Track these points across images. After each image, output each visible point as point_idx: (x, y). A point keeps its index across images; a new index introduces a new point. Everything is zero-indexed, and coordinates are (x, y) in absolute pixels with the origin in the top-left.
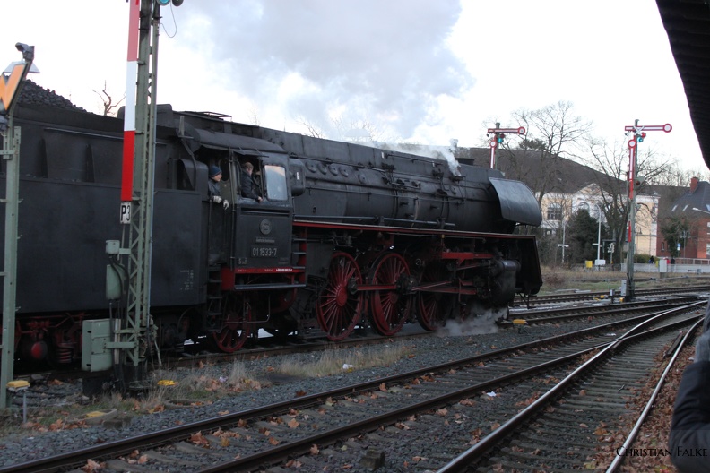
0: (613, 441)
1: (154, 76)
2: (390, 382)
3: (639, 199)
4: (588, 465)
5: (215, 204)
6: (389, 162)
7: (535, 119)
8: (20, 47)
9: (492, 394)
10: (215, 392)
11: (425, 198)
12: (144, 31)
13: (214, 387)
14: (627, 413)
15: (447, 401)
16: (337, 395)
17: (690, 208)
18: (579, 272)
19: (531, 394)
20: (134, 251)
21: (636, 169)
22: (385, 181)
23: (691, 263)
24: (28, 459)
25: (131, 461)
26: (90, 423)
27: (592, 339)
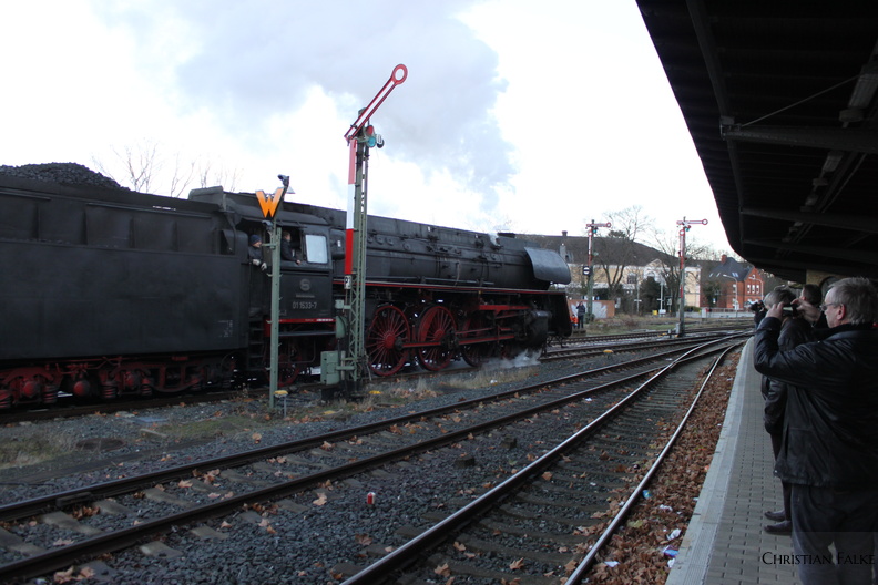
0: (668, 430)
1: (365, 193)
2: (521, 392)
3: (687, 269)
4: (651, 446)
5: (255, 266)
6: (435, 234)
7: (617, 217)
8: (281, 177)
9: (589, 400)
10: (406, 398)
11: (467, 263)
12: (359, 165)
13: (406, 395)
14: (679, 411)
15: (559, 404)
16: (486, 401)
17: (721, 275)
18: (648, 318)
19: (615, 400)
20: (354, 307)
21: (684, 249)
22: (429, 249)
23: (722, 311)
24: (287, 440)
25: (352, 443)
26: (326, 418)
27: (656, 363)
